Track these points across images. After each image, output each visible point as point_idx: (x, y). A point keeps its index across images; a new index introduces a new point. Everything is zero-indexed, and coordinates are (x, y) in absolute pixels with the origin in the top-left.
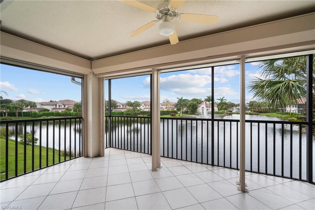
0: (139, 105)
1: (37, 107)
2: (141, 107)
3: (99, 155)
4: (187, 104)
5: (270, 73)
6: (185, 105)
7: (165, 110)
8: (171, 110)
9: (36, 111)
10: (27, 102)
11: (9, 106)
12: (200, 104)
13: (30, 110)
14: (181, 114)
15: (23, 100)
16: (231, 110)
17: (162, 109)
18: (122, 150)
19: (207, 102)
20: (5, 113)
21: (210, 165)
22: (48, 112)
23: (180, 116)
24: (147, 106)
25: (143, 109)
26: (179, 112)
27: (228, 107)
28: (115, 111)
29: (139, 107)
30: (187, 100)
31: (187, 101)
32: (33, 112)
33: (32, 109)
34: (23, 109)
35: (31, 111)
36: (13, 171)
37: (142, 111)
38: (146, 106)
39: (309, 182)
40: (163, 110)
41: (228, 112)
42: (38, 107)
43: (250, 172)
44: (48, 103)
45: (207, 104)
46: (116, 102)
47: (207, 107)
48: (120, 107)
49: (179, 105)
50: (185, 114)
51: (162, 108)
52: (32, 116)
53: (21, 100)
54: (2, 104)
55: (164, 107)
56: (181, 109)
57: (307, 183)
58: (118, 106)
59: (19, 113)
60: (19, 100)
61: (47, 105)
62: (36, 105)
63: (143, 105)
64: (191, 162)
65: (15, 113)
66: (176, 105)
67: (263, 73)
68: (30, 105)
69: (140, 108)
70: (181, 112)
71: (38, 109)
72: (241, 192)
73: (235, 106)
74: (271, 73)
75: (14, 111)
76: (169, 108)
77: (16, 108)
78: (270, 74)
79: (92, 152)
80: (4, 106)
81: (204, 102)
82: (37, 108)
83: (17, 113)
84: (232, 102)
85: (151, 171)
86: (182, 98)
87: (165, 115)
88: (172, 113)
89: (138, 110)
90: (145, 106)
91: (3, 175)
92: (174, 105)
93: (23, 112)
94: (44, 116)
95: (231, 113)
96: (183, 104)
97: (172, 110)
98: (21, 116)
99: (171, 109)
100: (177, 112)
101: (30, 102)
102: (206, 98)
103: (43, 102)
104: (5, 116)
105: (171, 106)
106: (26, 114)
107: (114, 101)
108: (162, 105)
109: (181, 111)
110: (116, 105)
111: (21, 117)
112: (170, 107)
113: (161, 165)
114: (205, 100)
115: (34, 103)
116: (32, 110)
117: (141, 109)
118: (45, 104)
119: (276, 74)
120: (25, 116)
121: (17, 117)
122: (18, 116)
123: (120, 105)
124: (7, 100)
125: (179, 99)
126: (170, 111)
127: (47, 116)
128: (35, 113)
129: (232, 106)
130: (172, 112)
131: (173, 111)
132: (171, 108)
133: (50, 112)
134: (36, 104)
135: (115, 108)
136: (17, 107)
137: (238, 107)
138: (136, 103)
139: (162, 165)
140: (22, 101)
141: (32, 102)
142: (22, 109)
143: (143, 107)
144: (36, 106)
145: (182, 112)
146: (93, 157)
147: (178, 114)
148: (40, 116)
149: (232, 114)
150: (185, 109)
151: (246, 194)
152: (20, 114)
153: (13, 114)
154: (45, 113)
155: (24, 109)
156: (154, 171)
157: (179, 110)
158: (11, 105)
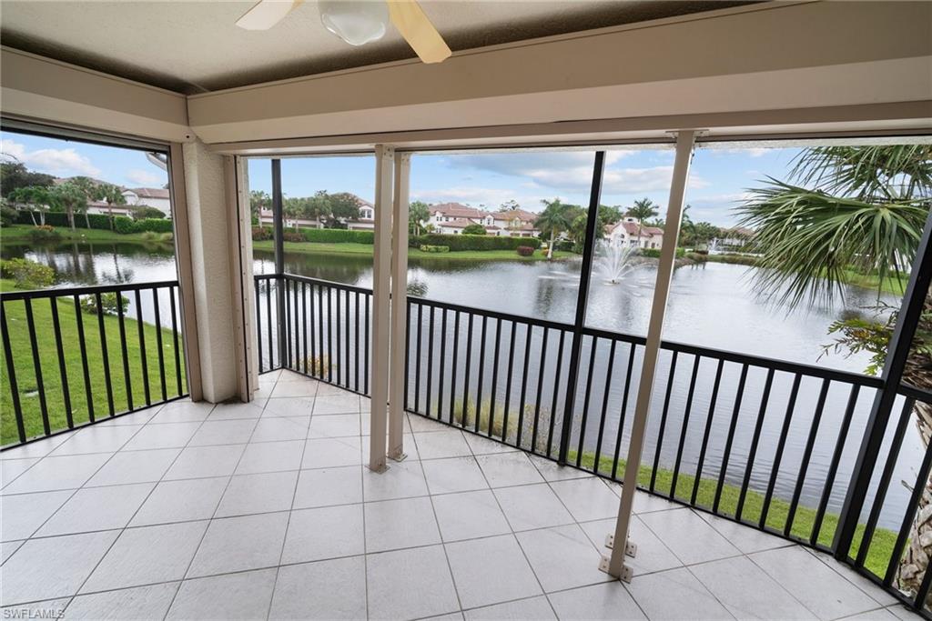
0: (426, 216)
1: (126, 202)
2: (433, 221)
3: (237, 396)
4: (572, 220)
5: (825, 164)
6: (566, 225)
7: (504, 234)
8: (521, 236)
9: (125, 214)
10: (96, 186)
11: (46, 195)
12: (611, 224)
13: (107, 210)
14: (550, 250)
15: (84, 178)
16: (704, 247)
17: (496, 232)
18: (315, 381)
19: (635, 220)
20: (37, 215)
21: (555, 461)
22: (159, 219)
23: (547, 255)
24: (451, 219)
25: (439, 227)
26: (544, 245)
27: (696, 238)
28: (354, 228)
29: (426, 221)
30: (573, 207)
31: (572, 211)
32: (116, 216)
33: (113, 207)
34: (88, 207)
35: (112, 213)
36: (56, 390)
37: (434, 232)
38: (447, 218)
39: (835, 558)
40: (498, 233)
41: (696, 255)
42: (131, 201)
43: (666, 498)
44: (158, 190)
45: (633, 224)
46: (357, 201)
47: (631, 234)
48: (369, 216)
49: (547, 224)
50: (563, 250)
51: (494, 228)
52: (114, 227)
53: (79, 178)
54: (26, 188)
55: (502, 225)
56: (552, 236)
57: (831, 558)
58: (363, 215)
59: (76, 217)
60: (73, 179)
61: (155, 198)
62: (123, 197)
63: (439, 215)
64: (500, 445)
65: (66, 217)
66: (538, 224)
67: (801, 162)
68: (105, 194)
69: (429, 223)
70: (551, 245)
71: (130, 208)
72: (605, 577)
73: (718, 236)
74: (831, 163)
75: (64, 209)
76: (516, 229)
77: (67, 202)
78: (825, 167)
79: (215, 388)
80: (31, 193)
81: (626, 220)
82: (129, 203)
83: (72, 218)
84: (711, 225)
85: (366, 470)
86: (558, 201)
87: (500, 249)
88: (523, 245)
89: (423, 231)
90: (444, 219)
91: (30, 398)
92: (531, 221)
93: (90, 216)
94: (149, 230)
95: (703, 256)
96: (560, 219)
97: (524, 235)
98: (86, 227)
99: (521, 233)
100: (540, 244)
101: (106, 187)
102: (633, 206)
103: (143, 189)
104: (39, 222)
105: (524, 224)
106: (99, 223)
107: (352, 199)
108: (495, 219)
109: (551, 242)
110: (356, 209)
111: (85, 230)
112: (519, 225)
113: (405, 451)
114: (628, 213)
115: (118, 191)
116: (113, 211)
117: (431, 228)
118: (149, 195)
119: (846, 167)
120: (95, 228)
121: (74, 227)
122: (76, 226)
123: (369, 212)
124: (38, 175)
125: (547, 203)
126: (517, 240)
127: (159, 232)
128: (123, 222)
129: (711, 238)
130: (523, 242)
131: (528, 240)
132: (522, 229)
133: (165, 218)
134: (123, 194)
135: (355, 220)
136: (71, 200)
137: (727, 241)
138: (417, 208)
139: (408, 447)
140: (81, 181)
141: (111, 186)
142: (83, 205)
143: (439, 222)
144: (122, 200)
145: (554, 244)
146: (217, 403)
147: (541, 248)
148: (139, 230)
149: (706, 260)
150: (564, 235)
151: (619, 588)
152: (81, 221)
153: (61, 220)
154: (152, 222)
155: (91, 206)
156: (376, 471)
157: (545, 237)
158: (50, 191)
